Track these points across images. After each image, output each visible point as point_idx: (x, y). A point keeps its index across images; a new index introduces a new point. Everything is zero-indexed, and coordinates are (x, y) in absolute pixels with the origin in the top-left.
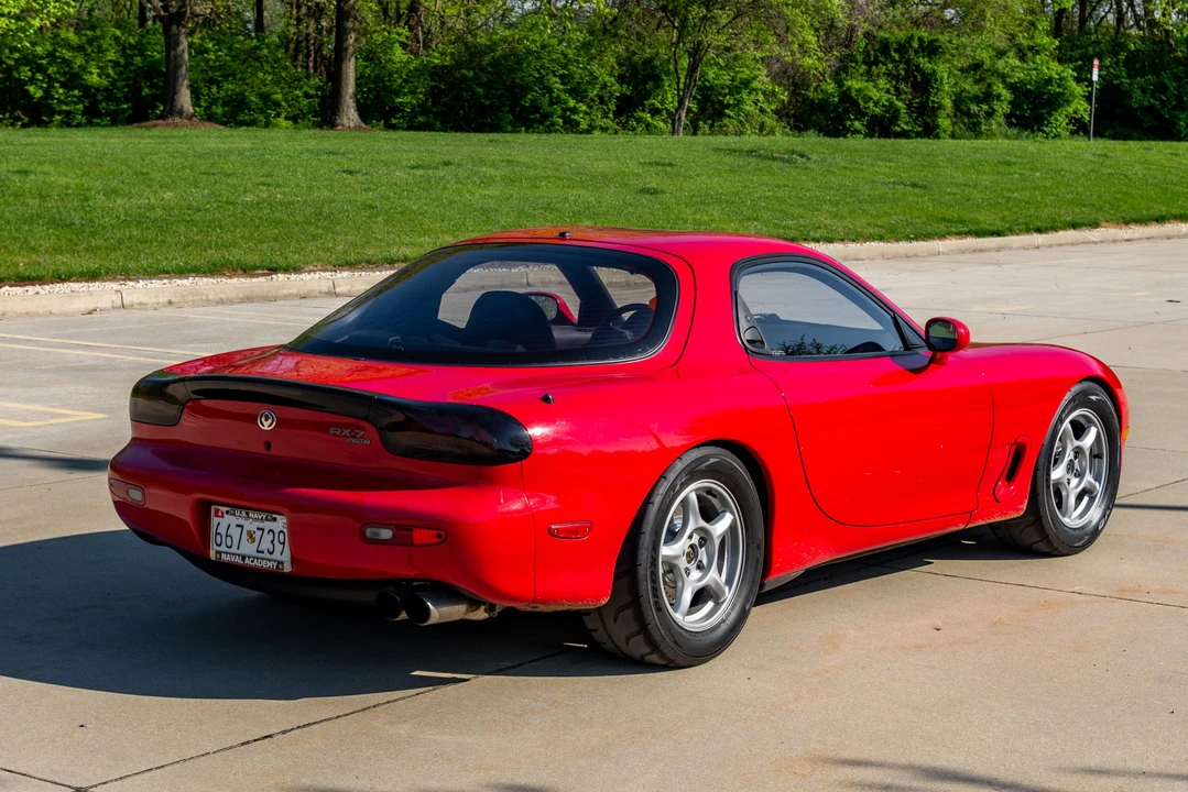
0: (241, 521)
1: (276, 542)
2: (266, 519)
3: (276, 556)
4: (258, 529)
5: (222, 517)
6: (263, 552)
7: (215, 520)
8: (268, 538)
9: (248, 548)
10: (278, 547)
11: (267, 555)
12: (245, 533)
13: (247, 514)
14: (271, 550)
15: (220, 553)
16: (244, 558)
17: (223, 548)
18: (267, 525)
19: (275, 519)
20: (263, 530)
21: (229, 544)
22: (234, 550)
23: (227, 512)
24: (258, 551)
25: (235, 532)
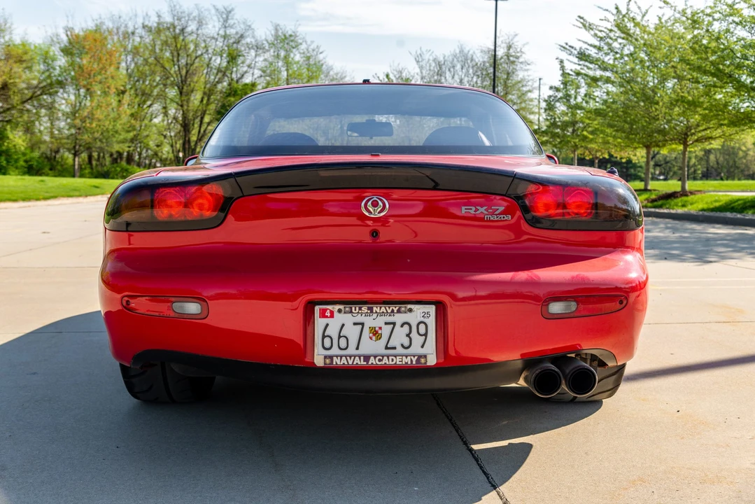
0: (359, 319)
1: (414, 335)
2: (399, 311)
3: (416, 349)
4: (386, 324)
5: (332, 316)
6: (395, 348)
7: (320, 323)
8: (400, 333)
9: (371, 347)
10: (417, 340)
11: (400, 350)
12: (366, 331)
13: (371, 309)
14: (406, 343)
15: (331, 357)
16: (367, 358)
17: (335, 351)
18: (399, 318)
19: (410, 310)
20: (394, 324)
21: (343, 344)
22: (351, 350)
23: (340, 311)
24: (387, 348)
25: (352, 332)
